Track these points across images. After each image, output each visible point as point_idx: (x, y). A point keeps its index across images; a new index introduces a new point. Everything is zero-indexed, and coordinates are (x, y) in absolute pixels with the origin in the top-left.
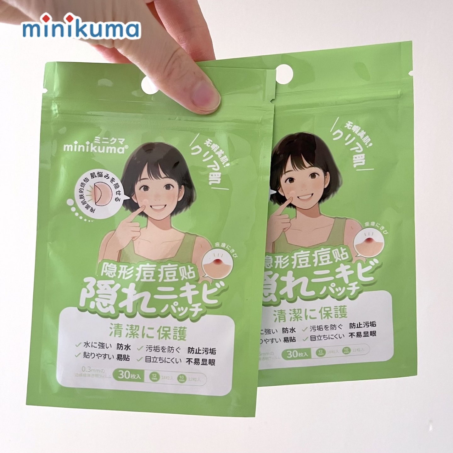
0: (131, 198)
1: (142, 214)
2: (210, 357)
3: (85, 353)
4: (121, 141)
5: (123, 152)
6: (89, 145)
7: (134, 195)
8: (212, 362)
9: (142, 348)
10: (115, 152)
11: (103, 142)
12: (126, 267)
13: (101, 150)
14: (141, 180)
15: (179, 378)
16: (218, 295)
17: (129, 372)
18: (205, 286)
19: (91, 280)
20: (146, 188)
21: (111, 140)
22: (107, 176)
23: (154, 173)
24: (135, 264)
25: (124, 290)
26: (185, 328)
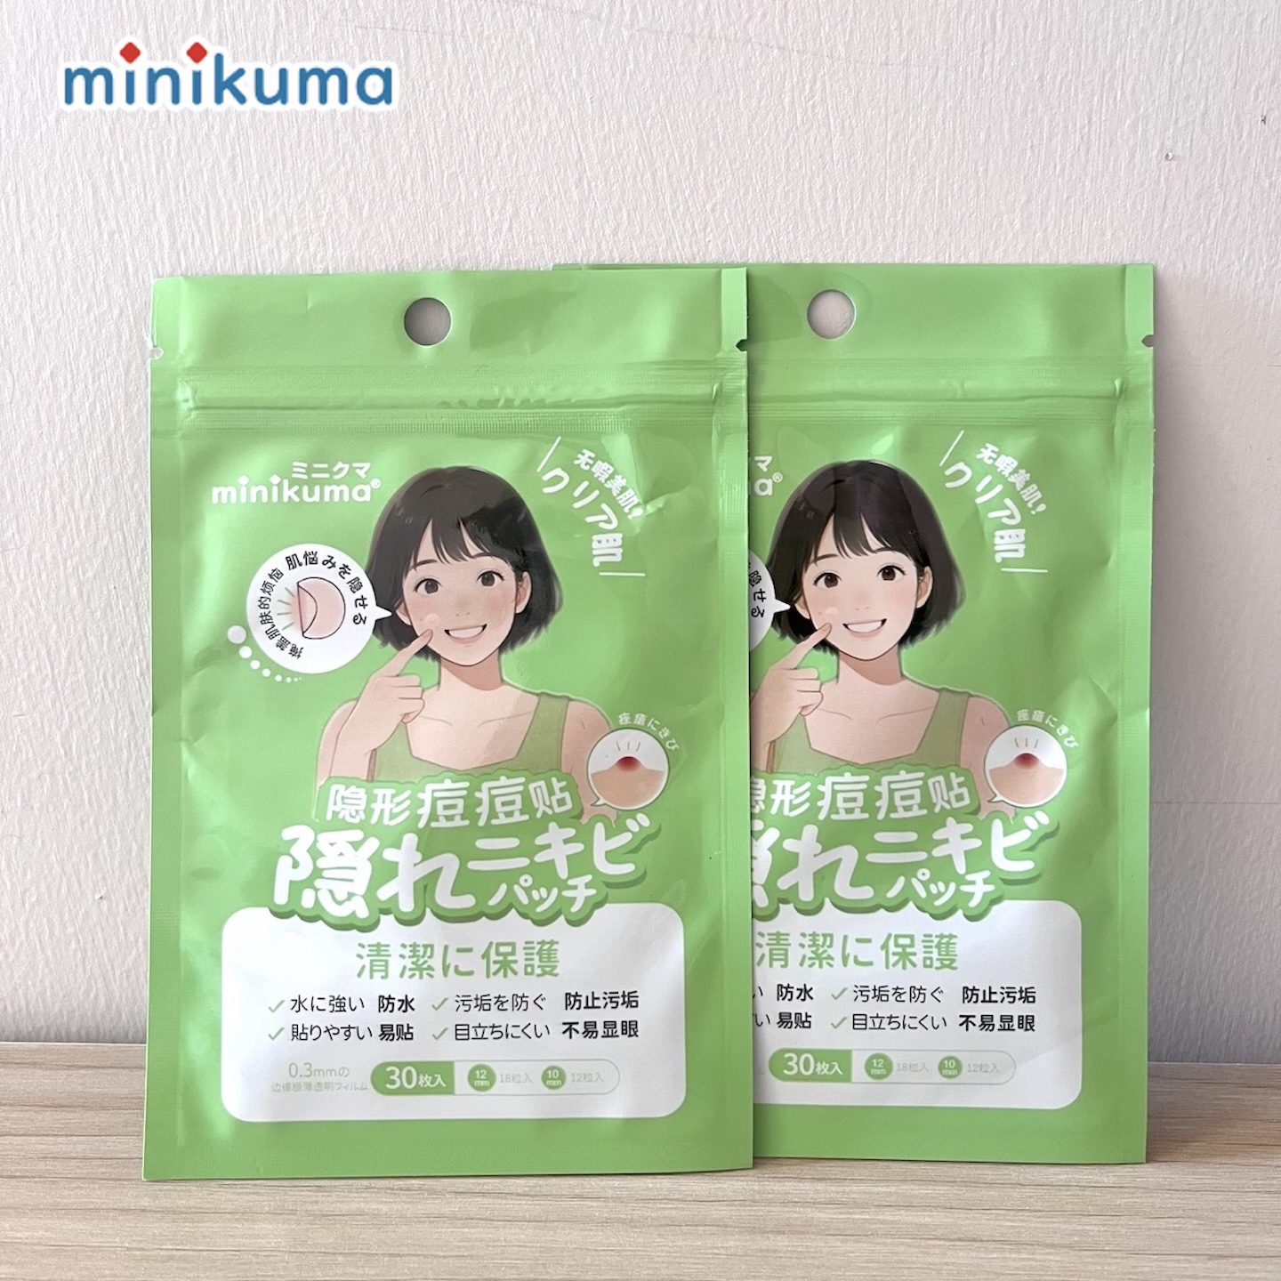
0: (394, 615)
1: (426, 651)
2: (622, 1014)
3: (295, 1027)
4: (361, 468)
5: (367, 497)
6: (280, 485)
7: (402, 606)
8: (630, 1028)
9: (446, 1003)
10: (346, 498)
11: (314, 475)
12: (389, 792)
13: (311, 494)
14: (416, 565)
15: (545, 1078)
16: (635, 850)
17: (414, 1071)
18: (600, 829)
19: (301, 835)
20: (432, 585)
21: (335, 469)
22: (328, 561)
23: (450, 546)
24: (414, 783)
25: (390, 854)
26: (552, 943)
